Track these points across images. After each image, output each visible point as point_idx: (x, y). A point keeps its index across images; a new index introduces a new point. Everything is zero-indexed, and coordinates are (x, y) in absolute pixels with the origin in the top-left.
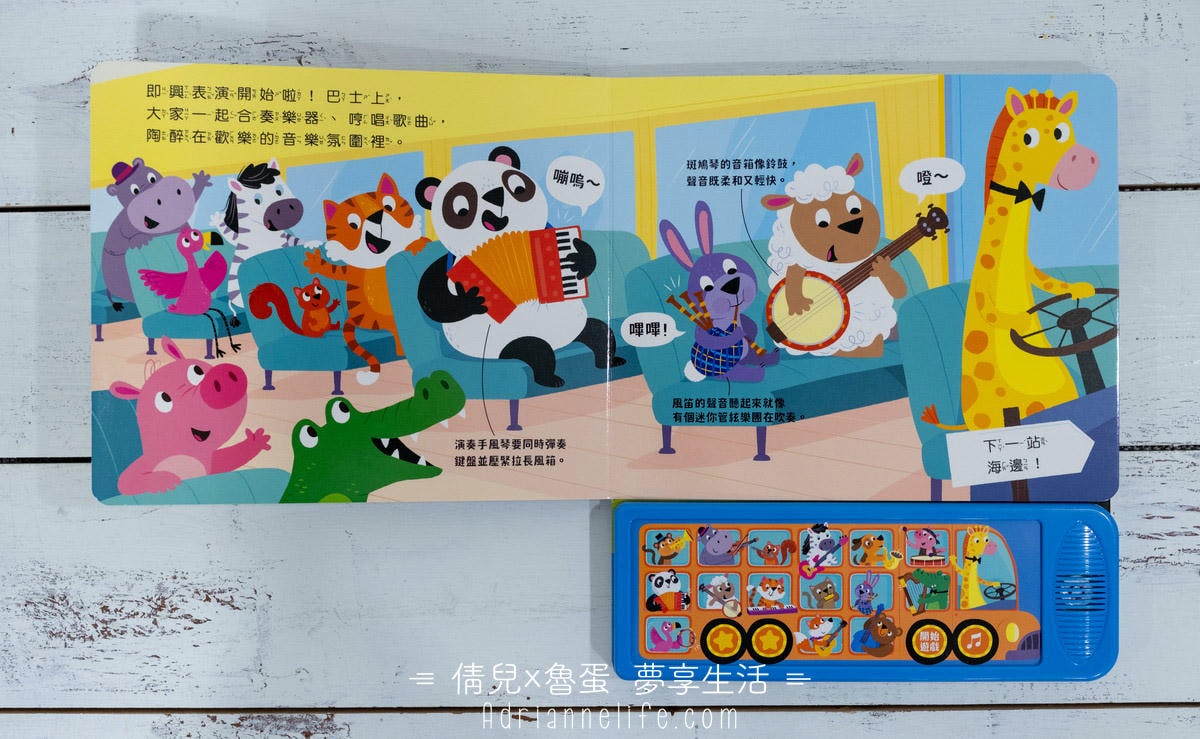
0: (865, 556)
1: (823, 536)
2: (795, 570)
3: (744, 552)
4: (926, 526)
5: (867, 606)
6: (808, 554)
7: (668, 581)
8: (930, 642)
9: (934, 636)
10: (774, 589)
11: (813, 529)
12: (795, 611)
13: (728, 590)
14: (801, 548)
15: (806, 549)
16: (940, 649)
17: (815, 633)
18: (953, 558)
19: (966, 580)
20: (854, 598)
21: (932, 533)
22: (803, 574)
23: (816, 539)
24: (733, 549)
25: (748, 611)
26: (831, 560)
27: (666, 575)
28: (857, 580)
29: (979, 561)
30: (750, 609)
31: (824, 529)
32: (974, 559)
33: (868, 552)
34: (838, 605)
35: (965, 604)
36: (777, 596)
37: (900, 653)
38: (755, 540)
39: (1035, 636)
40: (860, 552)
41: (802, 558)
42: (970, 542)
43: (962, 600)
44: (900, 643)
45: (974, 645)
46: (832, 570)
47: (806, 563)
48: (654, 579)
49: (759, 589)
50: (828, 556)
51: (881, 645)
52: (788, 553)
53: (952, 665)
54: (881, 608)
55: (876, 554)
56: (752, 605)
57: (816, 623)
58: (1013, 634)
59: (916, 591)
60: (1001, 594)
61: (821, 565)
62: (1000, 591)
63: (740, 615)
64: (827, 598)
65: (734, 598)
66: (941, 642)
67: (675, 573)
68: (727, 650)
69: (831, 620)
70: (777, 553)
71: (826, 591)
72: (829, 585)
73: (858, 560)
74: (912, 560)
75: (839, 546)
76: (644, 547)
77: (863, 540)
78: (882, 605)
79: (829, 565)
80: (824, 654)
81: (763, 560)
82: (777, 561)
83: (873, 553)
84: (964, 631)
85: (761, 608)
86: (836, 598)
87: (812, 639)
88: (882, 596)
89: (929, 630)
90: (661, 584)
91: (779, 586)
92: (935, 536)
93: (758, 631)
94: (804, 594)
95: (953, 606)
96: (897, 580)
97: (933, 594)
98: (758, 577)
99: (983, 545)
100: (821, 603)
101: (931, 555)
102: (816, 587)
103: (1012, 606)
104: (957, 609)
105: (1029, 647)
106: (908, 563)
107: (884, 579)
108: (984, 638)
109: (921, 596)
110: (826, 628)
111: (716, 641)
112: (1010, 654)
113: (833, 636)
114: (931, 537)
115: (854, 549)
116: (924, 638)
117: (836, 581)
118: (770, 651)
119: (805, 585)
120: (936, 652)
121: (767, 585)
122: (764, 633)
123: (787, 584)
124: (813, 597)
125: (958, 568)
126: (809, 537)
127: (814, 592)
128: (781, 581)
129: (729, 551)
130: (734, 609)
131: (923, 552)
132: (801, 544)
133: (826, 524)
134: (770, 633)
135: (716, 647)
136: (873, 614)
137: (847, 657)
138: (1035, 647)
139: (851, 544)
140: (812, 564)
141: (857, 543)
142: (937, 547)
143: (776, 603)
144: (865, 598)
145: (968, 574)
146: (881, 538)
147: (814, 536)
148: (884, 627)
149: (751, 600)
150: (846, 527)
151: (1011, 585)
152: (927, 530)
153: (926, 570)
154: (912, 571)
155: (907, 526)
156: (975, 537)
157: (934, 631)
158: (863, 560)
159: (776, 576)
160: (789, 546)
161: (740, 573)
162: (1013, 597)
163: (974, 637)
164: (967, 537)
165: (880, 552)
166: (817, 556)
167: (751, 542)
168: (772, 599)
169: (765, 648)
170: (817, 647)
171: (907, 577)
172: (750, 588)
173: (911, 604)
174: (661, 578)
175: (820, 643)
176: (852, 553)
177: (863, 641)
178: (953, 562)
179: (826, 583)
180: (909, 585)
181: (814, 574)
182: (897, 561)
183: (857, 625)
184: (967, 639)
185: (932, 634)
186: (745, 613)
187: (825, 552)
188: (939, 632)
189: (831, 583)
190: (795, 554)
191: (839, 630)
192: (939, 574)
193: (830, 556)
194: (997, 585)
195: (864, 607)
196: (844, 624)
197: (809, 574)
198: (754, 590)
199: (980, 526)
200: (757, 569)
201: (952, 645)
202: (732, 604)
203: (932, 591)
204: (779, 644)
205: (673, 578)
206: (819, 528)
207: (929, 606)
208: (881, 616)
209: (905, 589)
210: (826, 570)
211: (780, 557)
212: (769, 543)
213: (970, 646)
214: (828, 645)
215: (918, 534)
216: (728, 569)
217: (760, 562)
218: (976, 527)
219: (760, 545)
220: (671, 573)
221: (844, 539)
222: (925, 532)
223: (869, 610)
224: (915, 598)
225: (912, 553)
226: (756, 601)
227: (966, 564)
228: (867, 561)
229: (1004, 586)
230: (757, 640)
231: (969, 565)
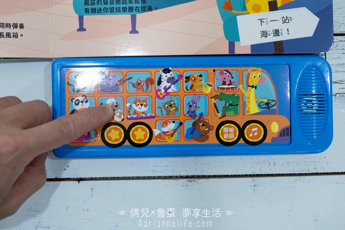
0: (192, 86)
1: (169, 75)
2: (153, 94)
3: (125, 85)
4: (226, 69)
5: (194, 114)
6: (161, 85)
7: (82, 102)
8: (229, 133)
9: (231, 130)
10: (142, 105)
11: (163, 71)
12: (154, 117)
13: (116, 106)
14: (156, 82)
15: (159, 83)
16: (235, 137)
17: (165, 129)
18: (241, 86)
19: (248, 98)
20: (186, 109)
21: (229, 73)
22: (158, 96)
23: (165, 77)
24: (119, 83)
25: (127, 117)
26: (173, 89)
27: (81, 99)
28: (188, 99)
29: (256, 87)
30: (129, 117)
31: (169, 71)
32: (253, 87)
33: (194, 83)
34: (178, 113)
35: (248, 111)
36: (143, 109)
37: (212, 139)
38: (131, 78)
39: (287, 129)
40: (190, 83)
41: (157, 87)
42: (250, 77)
43: (247, 109)
44: (213, 133)
45: (253, 134)
46: (175, 94)
47: (160, 90)
48: (74, 101)
49: (134, 106)
50: (171, 86)
51: (202, 135)
52: (150, 85)
53: (241, 145)
54: (201, 115)
55: (198, 85)
56: (130, 115)
57: (165, 124)
58: (275, 128)
59: (221, 105)
60: (268, 106)
61: (168, 91)
62: (267, 104)
63: (123, 120)
64: (171, 110)
65: (119, 111)
66: (235, 133)
67: (86, 98)
68: (116, 140)
69: (174, 122)
70: (143, 85)
71: (171, 106)
72: (172, 103)
73: (188, 88)
74: (218, 88)
75: (177, 81)
76: (68, 83)
77: (191, 77)
78: (202, 113)
79: (172, 91)
80: (170, 141)
81: (136, 89)
82: (143, 90)
83: (197, 84)
84: (248, 127)
85: (134, 116)
86: (177, 109)
87: (164, 132)
88: (202, 108)
89: (229, 127)
90: (78, 103)
91: (145, 104)
92: (231, 74)
93: (133, 129)
94: (159, 107)
95: (241, 113)
96: (210, 99)
97: (230, 107)
98: (133, 99)
99: (258, 78)
101: (229, 85)
102: (166, 104)
103: (274, 113)
104: (244, 114)
105: (284, 136)
106: (216, 89)
107: (203, 100)
108: (259, 131)
109: (224, 108)
110: (171, 126)
111: (110, 135)
112: (273, 139)
113: (175, 131)
114: (229, 74)
115: (186, 82)
116: (226, 131)
117: (176, 100)
118: (140, 140)
119: (159, 103)
120: (232, 139)
121: (138, 103)
122: (136, 130)
123: (149, 102)
124: (163, 109)
125: (244, 92)
126: (161, 76)
127: (164, 106)
128: (146, 101)
129: (116, 85)
130: (120, 117)
131: (224, 83)
132: (157, 80)
133: (170, 68)
134: (140, 130)
135: (110, 138)
136: (197, 118)
137: (183, 142)
138: (287, 135)
139: (185, 80)
140: (163, 91)
141: (188, 78)
142: (232, 80)
143: (143, 113)
144: (192, 109)
145: (249, 95)
146: (201, 76)
147: (164, 75)
148: (203, 125)
149: (129, 112)
150: (181, 70)
151: (274, 101)
152: (226, 71)
153: (226, 93)
154: (218, 93)
155: (215, 69)
156: (253, 74)
157: (231, 127)
158: (191, 88)
159: (143, 98)
160: (150, 81)
161: (122, 97)
162: (275, 108)
163: (253, 130)
164: (249, 74)
165: (200, 84)
166: (166, 86)
167: (129, 79)
168: (141, 111)
169: (137, 138)
170: (166, 137)
171: (216, 97)
172: (128, 105)
173: (218, 112)
174: (78, 100)
175: (168, 135)
176: (185, 85)
177: (192, 133)
178: (241, 89)
179: (171, 101)
180: (217, 101)
181: (164, 97)
182: (210, 88)
183: (188, 124)
184: (249, 132)
185: (230, 129)
186: (126, 119)
187: (170, 84)
188: (234, 127)
189: (173, 101)
190: (153, 86)
191: (178, 127)
192: (233, 95)
193: (173, 86)
194: (265, 101)
195: (192, 114)
196: (181, 124)
197: (161, 96)
198: (131, 106)
199: (256, 68)
200: (131, 94)
201: (241, 134)
202: (118, 114)
203: (229, 105)
204: (145, 136)
205: (85, 100)
206: (167, 71)
207: (228, 113)
208: (202, 119)
209: (215, 104)
210: (171, 94)
211: (145, 87)
212: (139, 79)
213: (251, 135)
214: (172, 136)
215: (222, 73)
216: (115, 95)
217: (134, 90)
218: (254, 69)
219: (134, 81)
220: (84, 97)
221: (181, 77)
222: (225, 72)
223: (195, 116)
224: (220, 109)
225: (218, 83)
226: (132, 112)
227: (248, 90)
228: (194, 88)
229: (269, 102)
230: (133, 133)
231: (250, 90)
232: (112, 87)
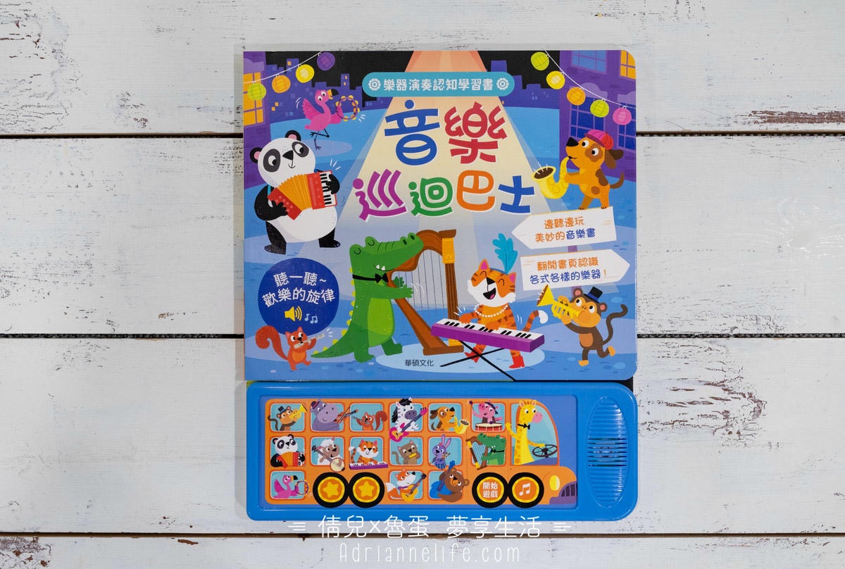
0: (440, 423)
1: (408, 408)
2: (386, 434)
3: (347, 420)
4: (487, 400)
5: (442, 462)
6: (396, 422)
7: (288, 444)
8: (491, 490)
9: (494, 486)
10: (370, 449)
11: (400, 402)
12: (386, 466)
13: (335, 450)
14: (391, 418)
15: (395, 418)
16: (498, 496)
17: (402, 483)
18: (508, 425)
19: (519, 442)
20: (432, 456)
21: (492, 406)
22: (393, 437)
23: (403, 410)
24: (338, 419)
25: (350, 466)
26: (414, 427)
27: (286, 439)
28: (434, 442)
29: (529, 427)
30: (352, 465)
31: (408, 403)
32: (525, 426)
33: (443, 420)
34: (420, 462)
35: (518, 461)
36: (372, 455)
37: (467, 499)
38: (355, 412)
39: (573, 486)
40: (437, 420)
41: (392, 425)
42: (521, 413)
43: (515, 458)
45: (525, 492)
46: (416, 434)
47: (395, 429)
48: (277, 442)
49: (359, 450)
50: (412, 424)
51: (453, 493)
52: (381, 422)
53: (508, 508)
54: (452, 464)
55: (448, 422)
56: (353, 462)
57: (402, 476)
58: (555, 484)
59: (480, 450)
60: (546, 453)
61: (406, 430)
62: (545, 450)
63: (343, 469)
64: (410, 457)
65: (339, 456)
66: (499, 490)
67: (293, 437)
68: (334, 497)
69: (414, 473)
70: (372, 422)
71: (410, 451)
72: (412, 447)
73: (435, 427)
74: (477, 427)
75: (420, 416)
77: (438, 411)
78: (453, 462)
79: (413, 430)
80: (409, 500)
81: (361, 427)
82: (372, 429)
83: (446, 421)
84: (517, 482)
85: (360, 464)
86: (418, 456)
87: (400, 488)
88: (454, 454)
89: (491, 481)
90: (282, 446)
91: (374, 447)
92: (494, 408)
93: (358, 481)
94: (393, 453)
95: (508, 462)
96: (464, 441)
97: (493, 453)
98: (357, 440)
99: (532, 414)
100: (407, 460)
101: (491, 423)
102: (403, 448)
103: (554, 462)
104: (511, 464)
105: (568, 495)
106: (474, 429)
107: (455, 441)
108: (533, 486)
109: (484, 454)
110: (410, 479)
111: (325, 490)
112: (553, 500)
113: (416, 485)
114: (491, 408)
115: (432, 418)
116: (486, 487)
117: (418, 443)
118: (366, 497)
119: (394, 446)
120: (495, 498)
121: (365, 447)
122: (362, 483)
123: (380, 445)
124: (400, 456)
125: (512, 433)
126: (397, 409)
127: (401, 451)
128: (376, 443)
129: (335, 420)
130: (339, 465)
131: (485, 421)
132: (391, 414)
133: (410, 399)
134: (367, 483)
135: (325, 494)
136: (447, 468)
137: (427, 502)
138: (573, 494)
139: (430, 414)
140: (399, 430)
141: (434, 413)
142: (496, 416)
143: (371, 460)
144: (440, 456)
145: (520, 437)
146: (452, 410)
147: (401, 407)
148: (455, 478)
149: (352, 458)
150: (426, 401)
151: (554, 446)
152: (488, 403)
153: (488, 435)
154: (477, 435)
155: (473, 400)
156: (525, 409)
157: (494, 481)
158: (439, 426)
159: (371, 439)
160: (381, 416)
161: (344, 438)
162: (555, 456)
163: (525, 486)
164: (519, 409)
165: (452, 420)
166: (404, 424)
167: (353, 413)
168: (369, 457)
169: (363, 495)
170: (404, 495)
171: (473, 440)
172: (351, 449)
173: (476, 461)
174: (282, 441)
175: (405, 492)
176: (430, 422)
177: (439, 489)
178: (509, 429)
179: (410, 444)
180: (475, 446)
181: (401, 438)
182: (465, 427)
183: (434, 477)
184: (519, 489)
185: (492, 484)
186: (347, 468)
187: (409, 421)
188: (497, 483)
189: (413, 444)
190: (386, 422)
191: (420, 481)
192: (498, 437)
193: (413, 423)
194: (543, 446)
195: (439, 463)
196: (424, 476)
197: (397, 437)
198: (355, 450)
199: (530, 401)
200: (356, 434)
201: (508, 493)
202: (337, 461)
203: (492, 451)
204: (374, 492)
205: (292, 441)
206: (405, 402)
207: (490, 463)
208: (453, 470)
209: (471, 449)
210: (410, 434)
211: (374, 425)
212: (366, 413)
213: (521, 494)
214: (412, 493)
215: (481, 406)
216: (335, 434)
217: (359, 428)
218: (526, 401)
219: (360, 415)
220: (291, 437)
221: (424, 411)
222: (487, 405)
223: (443, 466)
224: (479, 457)
225: (477, 421)
226: (356, 459)
227: (518, 430)
228: (442, 426)
229: (548, 447)
230: (357, 488)
231: (521, 430)
232: (329, 424)
